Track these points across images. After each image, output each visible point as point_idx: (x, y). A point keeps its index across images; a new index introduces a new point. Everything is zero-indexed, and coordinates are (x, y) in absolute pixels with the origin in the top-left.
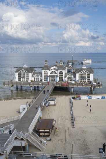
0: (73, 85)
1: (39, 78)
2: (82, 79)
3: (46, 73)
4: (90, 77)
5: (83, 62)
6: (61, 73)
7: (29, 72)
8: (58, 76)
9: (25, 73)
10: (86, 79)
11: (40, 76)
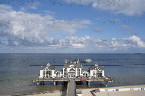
0: (90, 80)
1: (60, 74)
2: (96, 75)
3: (66, 70)
4: (101, 73)
5: (85, 60)
6: (78, 70)
7: (52, 70)
8: (76, 72)
9: (49, 70)
10: (99, 75)
11: (61, 73)
